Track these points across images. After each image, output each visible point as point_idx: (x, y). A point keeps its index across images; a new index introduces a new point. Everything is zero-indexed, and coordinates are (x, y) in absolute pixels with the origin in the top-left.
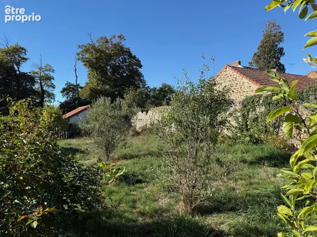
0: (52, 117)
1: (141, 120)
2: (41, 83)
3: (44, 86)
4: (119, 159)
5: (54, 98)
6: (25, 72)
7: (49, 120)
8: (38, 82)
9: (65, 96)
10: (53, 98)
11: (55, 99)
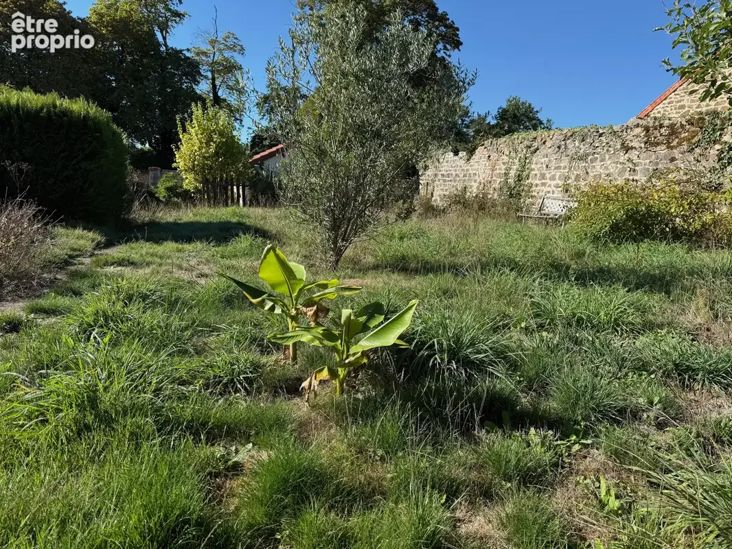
0: (212, 143)
1: (448, 175)
2: (214, 79)
3: (220, 86)
4: (376, 267)
5: (241, 120)
6: (178, 49)
7: (204, 150)
8: (206, 77)
9: (265, 117)
10: (238, 120)
11: (243, 123)
